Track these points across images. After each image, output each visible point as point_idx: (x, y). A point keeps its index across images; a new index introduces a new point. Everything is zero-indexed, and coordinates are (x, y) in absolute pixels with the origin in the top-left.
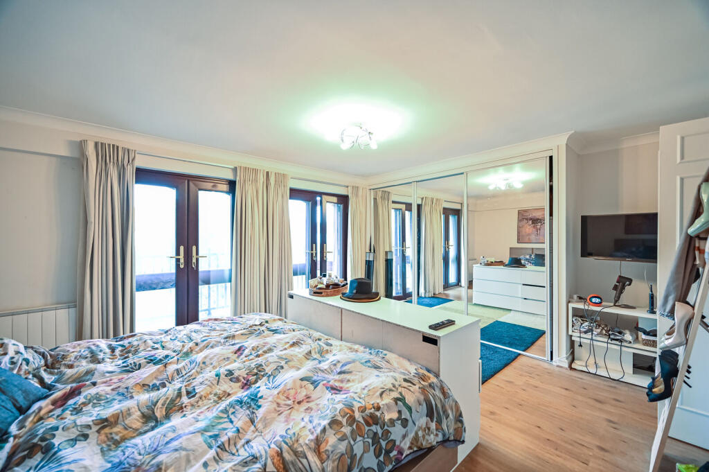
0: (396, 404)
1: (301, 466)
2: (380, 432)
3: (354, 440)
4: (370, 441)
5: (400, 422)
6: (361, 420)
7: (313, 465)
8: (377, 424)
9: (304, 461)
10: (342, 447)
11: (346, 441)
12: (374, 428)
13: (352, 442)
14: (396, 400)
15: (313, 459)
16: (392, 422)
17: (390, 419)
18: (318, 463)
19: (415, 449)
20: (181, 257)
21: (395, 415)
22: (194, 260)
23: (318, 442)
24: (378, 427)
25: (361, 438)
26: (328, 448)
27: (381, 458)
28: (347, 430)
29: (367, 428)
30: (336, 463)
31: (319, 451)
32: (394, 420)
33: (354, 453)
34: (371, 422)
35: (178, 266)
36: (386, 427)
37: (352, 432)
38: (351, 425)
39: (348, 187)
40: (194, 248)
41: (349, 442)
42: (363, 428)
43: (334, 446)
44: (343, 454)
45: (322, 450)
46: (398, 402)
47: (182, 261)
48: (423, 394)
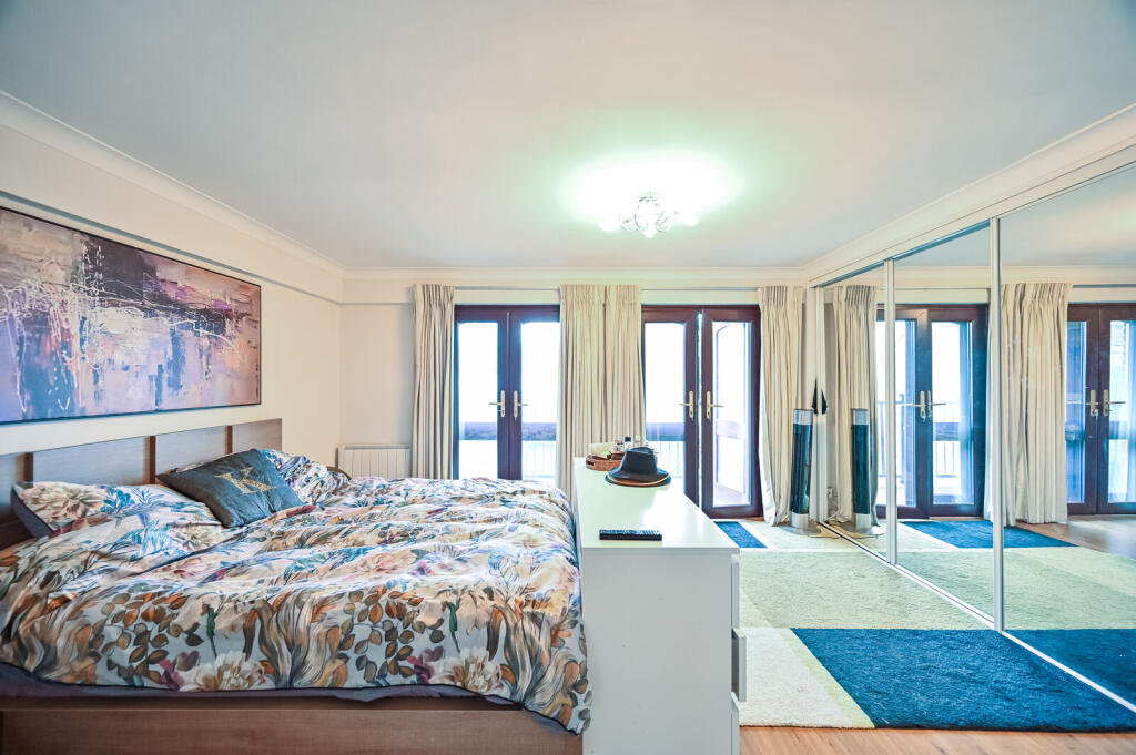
0: (443, 609)
1: (291, 612)
2: (400, 630)
3: (360, 620)
4: (383, 633)
5: (430, 631)
6: (384, 606)
7: (302, 618)
8: (401, 619)
9: (297, 610)
10: (342, 619)
11: (350, 616)
12: (395, 621)
13: (356, 621)
14: (446, 605)
15: (306, 613)
16: (422, 627)
17: (421, 623)
18: (309, 618)
19: (459, 684)
20: (502, 404)
21: (430, 621)
22: (516, 409)
23: (324, 603)
24: (401, 623)
25: (370, 623)
26: (329, 613)
27: (389, 660)
28: (360, 606)
29: (385, 617)
30: (326, 630)
31: (318, 610)
32: (425, 626)
33: (353, 632)
34: (395, 612)
35: (499, 414)
36: (409, 628)
37: (363, 612)
38: (367, 603)
39: (756, 289)
40: (516, 393)
41: (352, 619)
42: (379, 614)
43: (336, 615)
44: (337, 626)
45: (323, 611)
46: (447, 609)
47: (503, 408)
48: (491, 615)
